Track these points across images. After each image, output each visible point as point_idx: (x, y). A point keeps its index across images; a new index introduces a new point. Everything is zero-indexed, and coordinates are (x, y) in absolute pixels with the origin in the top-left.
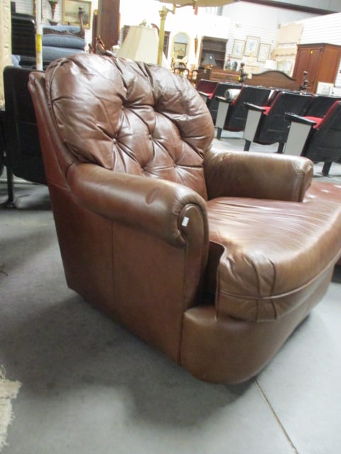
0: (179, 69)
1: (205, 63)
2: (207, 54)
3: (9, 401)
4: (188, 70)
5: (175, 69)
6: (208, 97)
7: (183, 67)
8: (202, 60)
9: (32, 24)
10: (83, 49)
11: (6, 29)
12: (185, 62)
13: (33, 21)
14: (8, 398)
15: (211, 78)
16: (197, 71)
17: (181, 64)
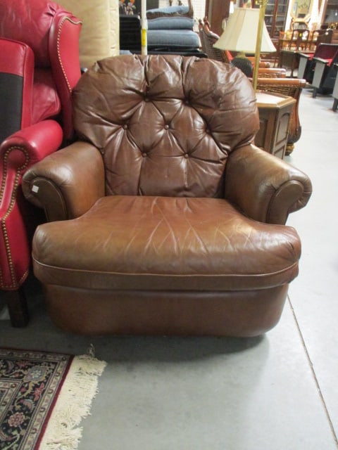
0: (298, 30)
1: (329, 21)
2: (332, 11)
3: (96, 377)
4: (309, 31)
5: (294, 31)
6: (326, 63)
7: (303, 28)
8: (326, 17)
9: (138, 20)
10: (191, 29)
11: (113, 32)
12: (306, 21)
13: (139, 17)
14: (94, 374)
15: (333, 41)
16: (318, 31)
17: (301, 23)
